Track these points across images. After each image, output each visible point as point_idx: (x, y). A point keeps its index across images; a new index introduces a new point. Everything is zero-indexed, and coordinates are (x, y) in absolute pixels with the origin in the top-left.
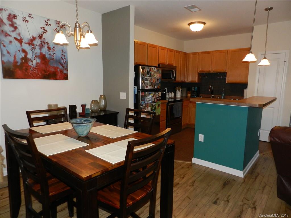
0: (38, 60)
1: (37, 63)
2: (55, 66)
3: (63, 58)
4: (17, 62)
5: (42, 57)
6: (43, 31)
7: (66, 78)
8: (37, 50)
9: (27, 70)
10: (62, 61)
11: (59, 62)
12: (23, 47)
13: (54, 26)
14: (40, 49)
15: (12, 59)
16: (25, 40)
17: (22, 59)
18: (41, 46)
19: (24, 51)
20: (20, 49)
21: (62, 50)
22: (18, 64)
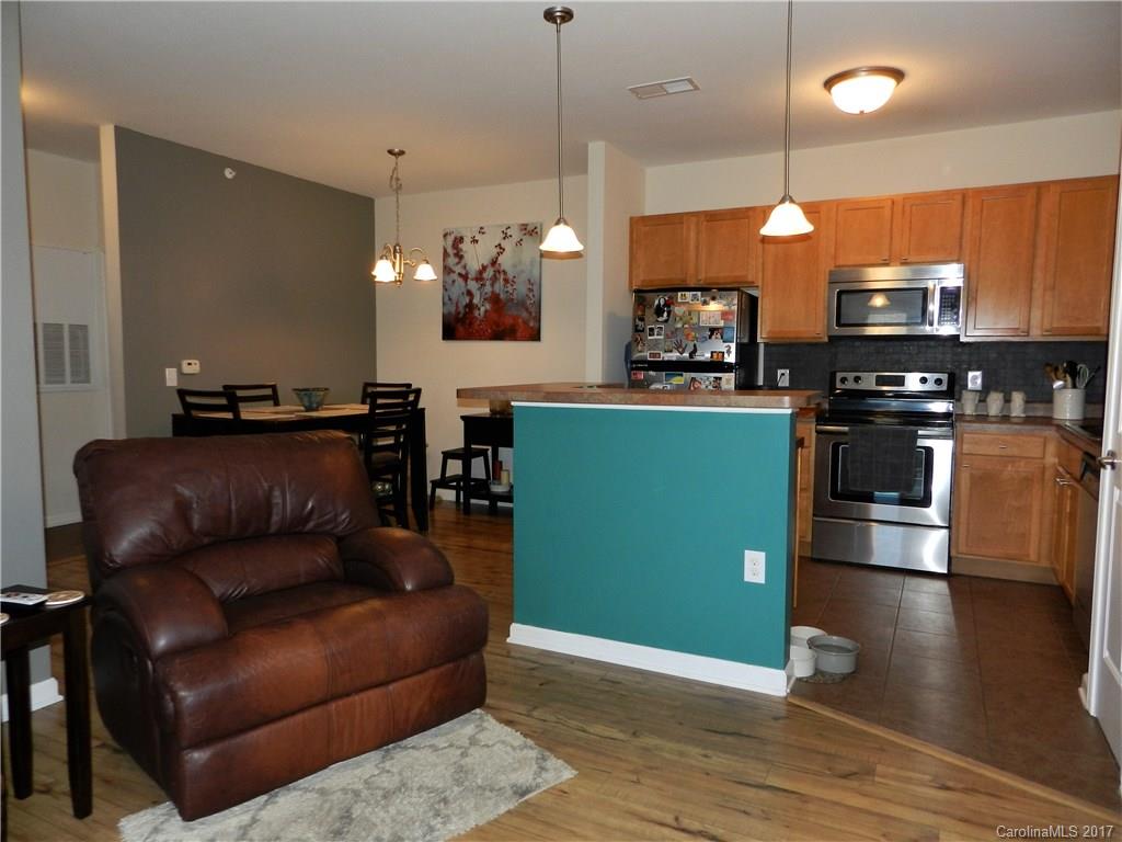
0: (488, 306)
1: (486, 311)
2: (515, 313)
3: (531, 295)
4: (459, 313)
5: (495, 299)
6: (498, 250)
7: (535, 336)
8: (488, 289)
9: (471, 324)
10: (528, 302)
11: (522, 304)
12: (469, 287)
13: (515, 234)
14: (492, 285)
15: (453, 309)
16: (472, 275)
17: (466, 306)
18: (494, 279)
19: (469, 293)
20: (464, 290)
21: (529, 281)
22: (461, 316)
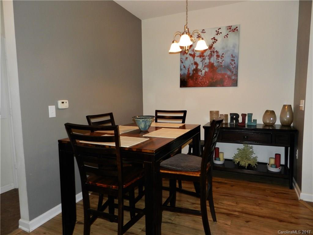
0: (207, 70)
1: (206, 72)
2: (223, 72)
3: (233, 63)
4: (190, 74)
5: (211, 66)
6: (214, 41)
7: (235, 83)
8: (207, 61)
9: (197, 79)
10: (231, 67)
11: (227, 68)
12: (195, 60)
13: (224, 31)
14: (209, 59)
15: (186, 72)
16: (198, 54)
17: (194, 70)
18: (211, 56)
19: (196, 64)
20: (193, 62)
21: (232, 55)
22: (191, 75)
